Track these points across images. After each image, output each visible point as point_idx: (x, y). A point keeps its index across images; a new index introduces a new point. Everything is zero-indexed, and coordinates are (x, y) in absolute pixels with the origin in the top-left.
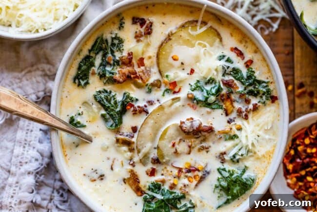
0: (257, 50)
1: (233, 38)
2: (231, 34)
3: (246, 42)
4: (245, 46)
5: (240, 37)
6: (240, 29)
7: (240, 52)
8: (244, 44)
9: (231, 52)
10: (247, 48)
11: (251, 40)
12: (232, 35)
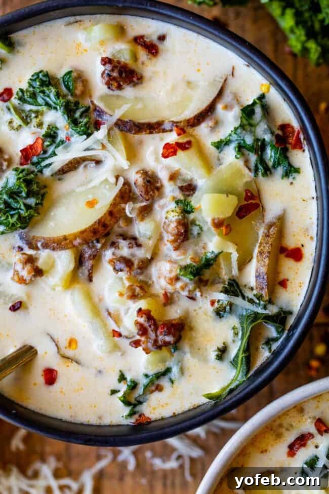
0: (299, 408)
1: (270, 448)
2: (262, 452)
3: (281, 426)
4: (287, 429)
5: (270, 437)
6: (256, 436)
7: (297, 439)
8: (283, 430)
9: (296, 457)
10: (291, 426)
11: (279, 417)
12: (264, 451)
